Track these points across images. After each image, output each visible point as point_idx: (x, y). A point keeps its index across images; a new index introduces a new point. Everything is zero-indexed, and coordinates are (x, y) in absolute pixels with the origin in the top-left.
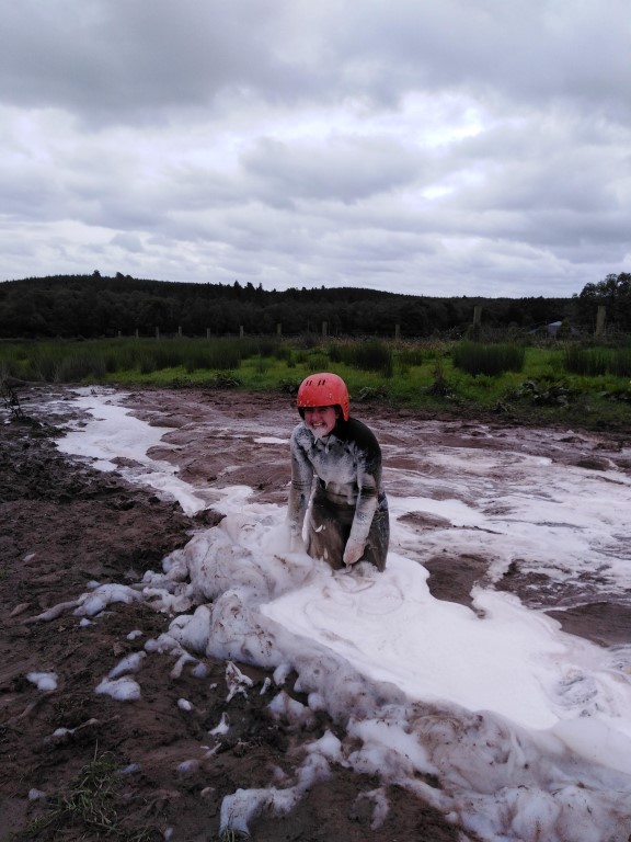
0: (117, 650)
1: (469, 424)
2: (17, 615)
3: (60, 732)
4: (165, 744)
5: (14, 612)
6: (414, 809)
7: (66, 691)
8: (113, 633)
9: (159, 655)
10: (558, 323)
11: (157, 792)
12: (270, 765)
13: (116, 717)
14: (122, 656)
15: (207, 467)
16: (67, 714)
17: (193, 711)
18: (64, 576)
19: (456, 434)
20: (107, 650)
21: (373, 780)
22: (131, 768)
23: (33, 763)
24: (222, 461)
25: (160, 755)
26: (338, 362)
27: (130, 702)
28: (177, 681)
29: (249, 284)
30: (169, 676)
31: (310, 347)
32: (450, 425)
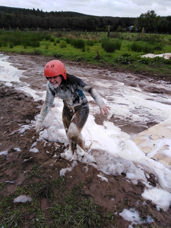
0: (31, 142)
1: (105, 71)
2: (5, 134)
3: (25, 160)
4: (46, 161)
5: (4, 133)
6: (92, 169)
7: (23, 152)
8: (29, 137)
9: (40, 142)
10: (132, 26)
11: (47, 170)
12: (67, 164)
13: (35, 156)
14: (33, 143)
15: (38, 85)
16: (25, 156)
17: (49, 153)
18: (12, 123)
19: (102, 74)
20: (29, 142)
21: (85, 165)
22: (41, 166)
23: (22, 166)
24: (41, 83)
25: (46, 163)
26: (69, 43)
27: (37, 153)
28: (45, 147)
29: (38, 9)
30: (43, 147)
31: (60, 37)
32: (101, 71)
